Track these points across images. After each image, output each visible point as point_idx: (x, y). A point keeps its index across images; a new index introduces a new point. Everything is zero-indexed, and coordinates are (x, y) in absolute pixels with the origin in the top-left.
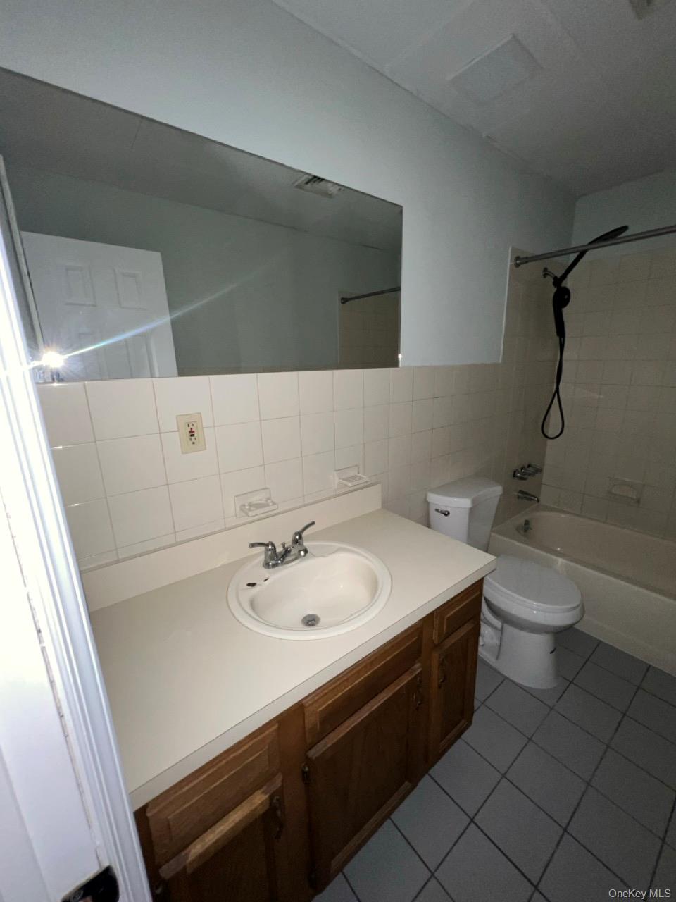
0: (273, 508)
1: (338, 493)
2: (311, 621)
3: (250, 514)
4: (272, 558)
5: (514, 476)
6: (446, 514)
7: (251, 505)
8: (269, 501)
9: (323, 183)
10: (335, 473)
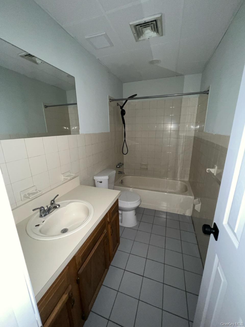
0: (40, 193)
1: (64, 182)
2: (65, 231)
3: (31, 197)
4: (43, 213)
5: (117, 167)
6: (101, 182)
7: (29, 194)
8: (37, 191)
9: (33, 58)
10: (62, 175)
